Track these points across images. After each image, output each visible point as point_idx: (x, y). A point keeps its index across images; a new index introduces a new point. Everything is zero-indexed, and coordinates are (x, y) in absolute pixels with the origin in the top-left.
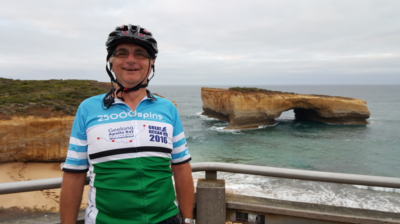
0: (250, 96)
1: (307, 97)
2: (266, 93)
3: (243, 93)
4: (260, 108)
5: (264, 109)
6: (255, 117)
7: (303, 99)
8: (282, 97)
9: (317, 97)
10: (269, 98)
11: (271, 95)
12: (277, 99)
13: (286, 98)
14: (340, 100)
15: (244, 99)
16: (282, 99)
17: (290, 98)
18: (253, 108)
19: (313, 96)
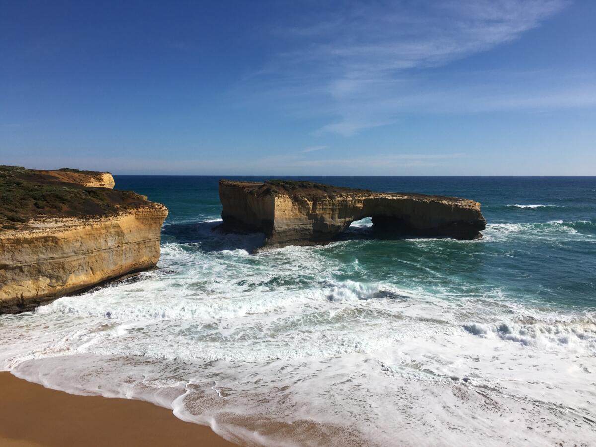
0: (299, 195)
1: (390, 197)
2: (326, 191)
3: (287, 189)
4: (315, 215)
5: (323, 217)
7: (384, 199)
8: (351, 196)
9: (406, 197)
11: (333, 194)
12: (343, 200)
13: (356, 198)
14: (440, 202)
15: (289, 200)
16: (351, 201)
17: (364, 198)
18: (304, 214)
19: (398, 195)
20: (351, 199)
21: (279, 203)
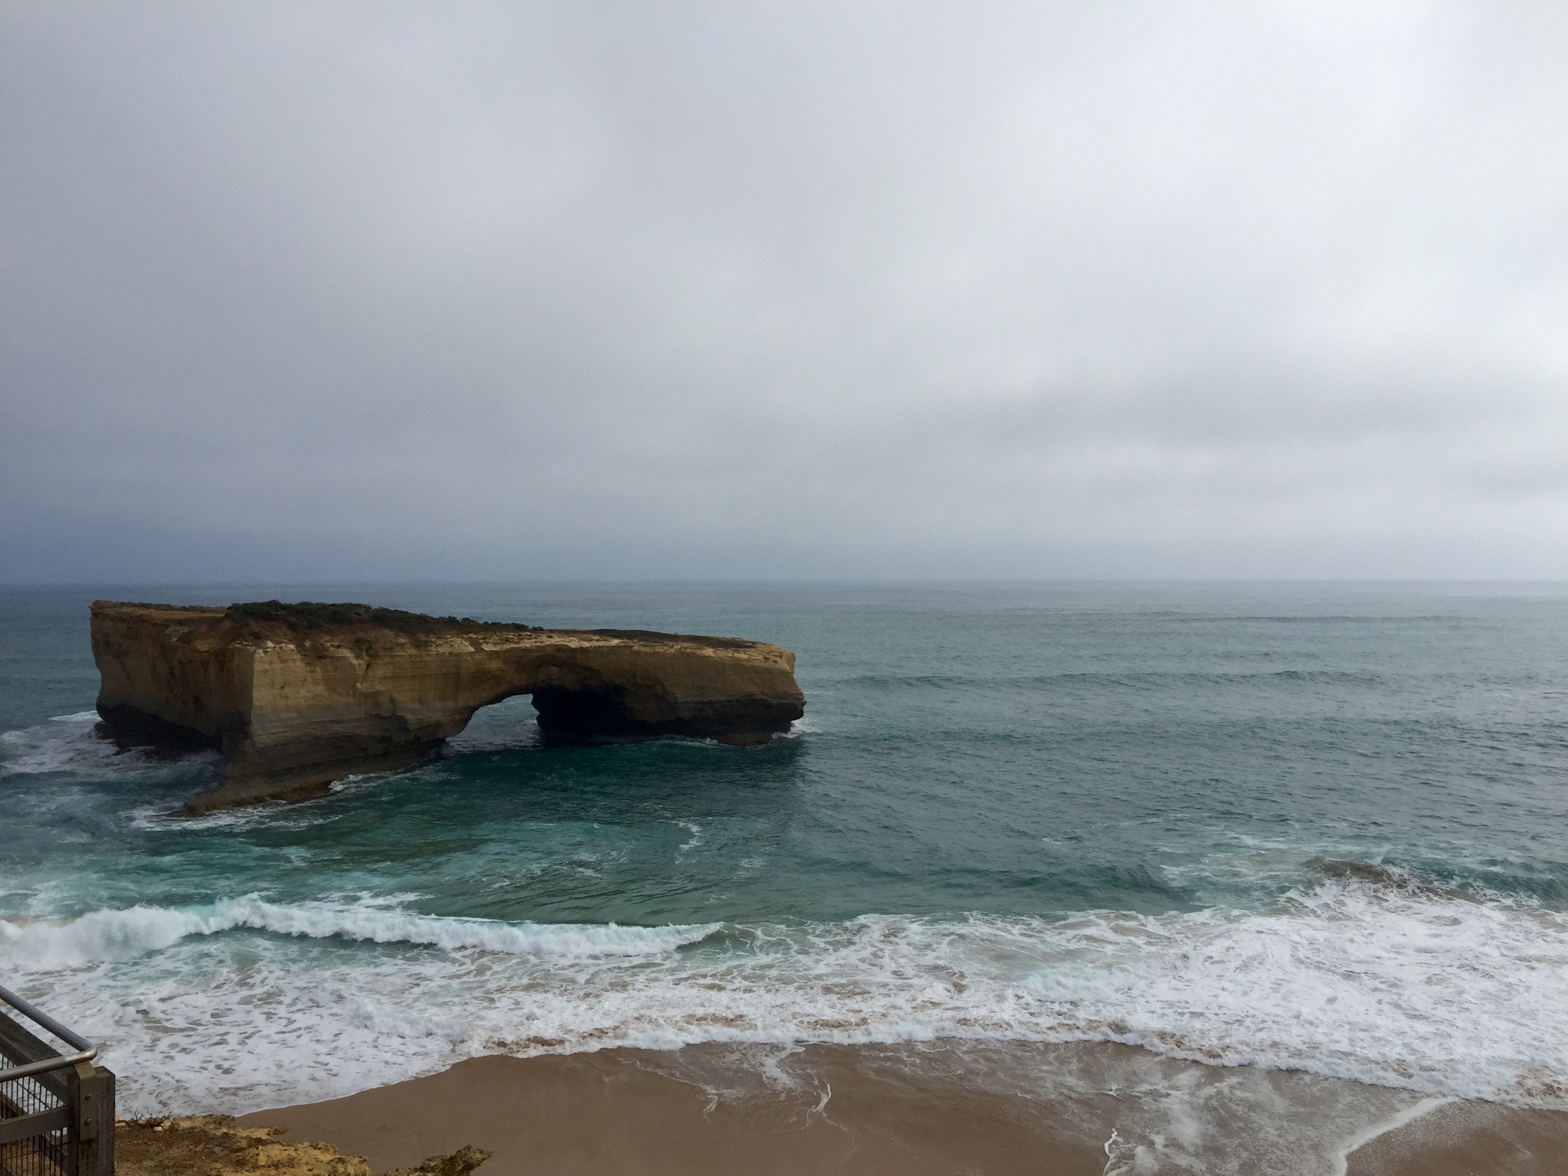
0: (327, 642)
1: (574, 643)
2: (402, 630)
3: (292, 627)
4: (372, 696)
5: (393, 701)
6: (351, 738)
7: (559, 649)
8: (473, 643)
9: (615, 642)
10: (413, 651)
11: (423, 637)
12: (451, 653)
13: (486, 648)
14: (698, 652)
15: (297, 657)
16: (471, 654)
17: (507, 646)
18: (340, 695)
19: (598, 637)
20: (472, 650)
21: (267, 667)
